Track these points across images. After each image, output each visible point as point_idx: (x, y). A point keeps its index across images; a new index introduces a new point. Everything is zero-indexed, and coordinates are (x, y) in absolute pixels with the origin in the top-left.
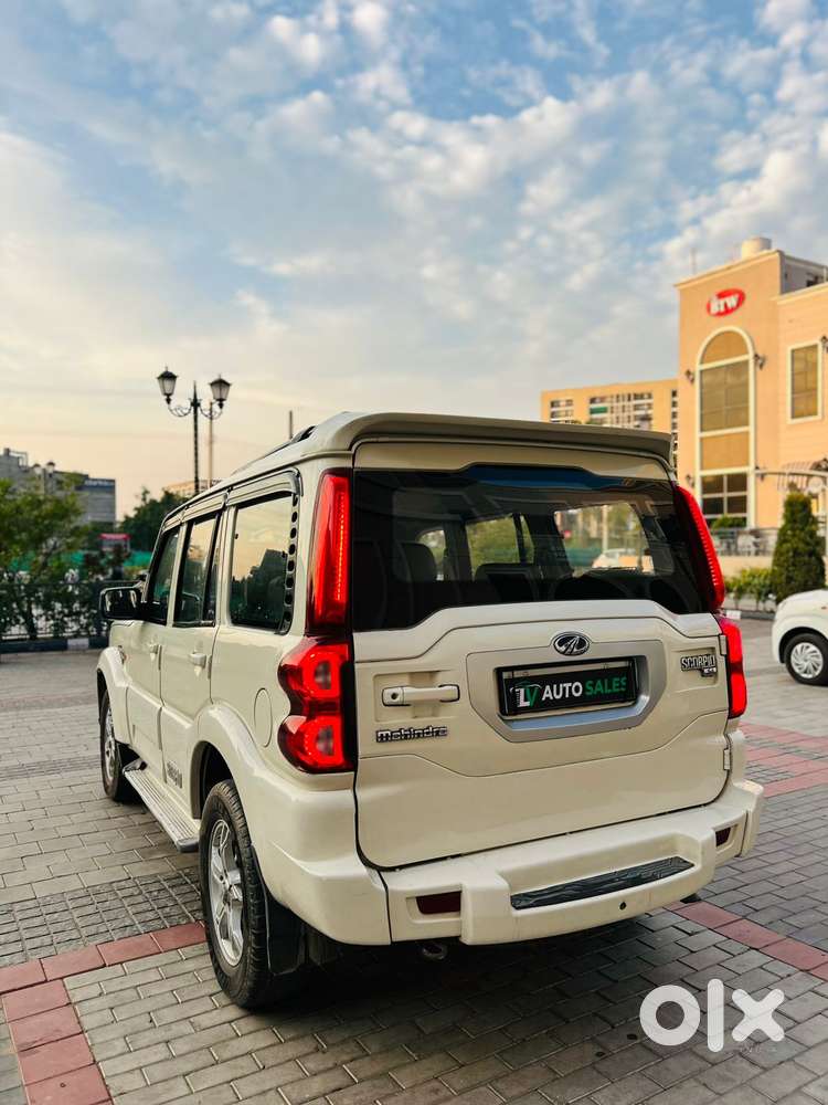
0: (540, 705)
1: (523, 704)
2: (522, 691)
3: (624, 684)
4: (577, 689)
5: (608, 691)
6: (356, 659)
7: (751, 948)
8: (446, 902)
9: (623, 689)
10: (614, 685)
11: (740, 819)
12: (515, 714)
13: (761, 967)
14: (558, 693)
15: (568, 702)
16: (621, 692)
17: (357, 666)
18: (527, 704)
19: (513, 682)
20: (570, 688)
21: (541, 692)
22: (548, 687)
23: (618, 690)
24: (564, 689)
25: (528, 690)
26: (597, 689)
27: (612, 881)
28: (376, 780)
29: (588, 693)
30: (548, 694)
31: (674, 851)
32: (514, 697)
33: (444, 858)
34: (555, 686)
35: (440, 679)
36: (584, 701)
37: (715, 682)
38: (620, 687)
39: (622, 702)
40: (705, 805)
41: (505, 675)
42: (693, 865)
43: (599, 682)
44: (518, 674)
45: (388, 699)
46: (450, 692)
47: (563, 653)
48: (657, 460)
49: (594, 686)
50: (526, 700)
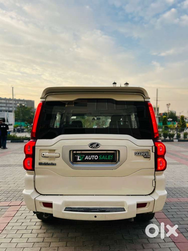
0: (84, 161)
1: (78, 160)
2: (79, 156)
3: (112, 157)
4: (96, 157)
5: (106, 159)
6: (36, 145)
7: (173, 242)
8: (49, 205)
9: (111, 159)
10: (109, 157)
11: (152, 201)
12: (76, 162)
13: (169, 248)
14: (90, 158)
15: (93, 161)
16: (111, 160)
17: (36, 147)
18: (80, 160)
19: (76, 154)
20: (94, 157)
21: (85, 157)
22: (87, 156)
23: (110, 159)
24: (92, 157)
25: (81, 157)
26: (103, 158)
27: (97, 210)
28: (39, 174)
29: (99, 159)
30: (87, 158)
31: (124, 206)
32: (76, 158)
33: (58, 195)
34: (89, 156)
35: (56, 152)
36: (98, 161)
37: (150, 160)
38: (110, 158)
39: (112, 162)
40: (145, 195)
41: (75, 152)
42: (125, 211)
43: (104, 156)
44: (78, 152)
45: (42, 156)
46: (57, 155)
47: (91, 148)
48: (142, 95)
49: (102, 157)
50: (80, 159)
